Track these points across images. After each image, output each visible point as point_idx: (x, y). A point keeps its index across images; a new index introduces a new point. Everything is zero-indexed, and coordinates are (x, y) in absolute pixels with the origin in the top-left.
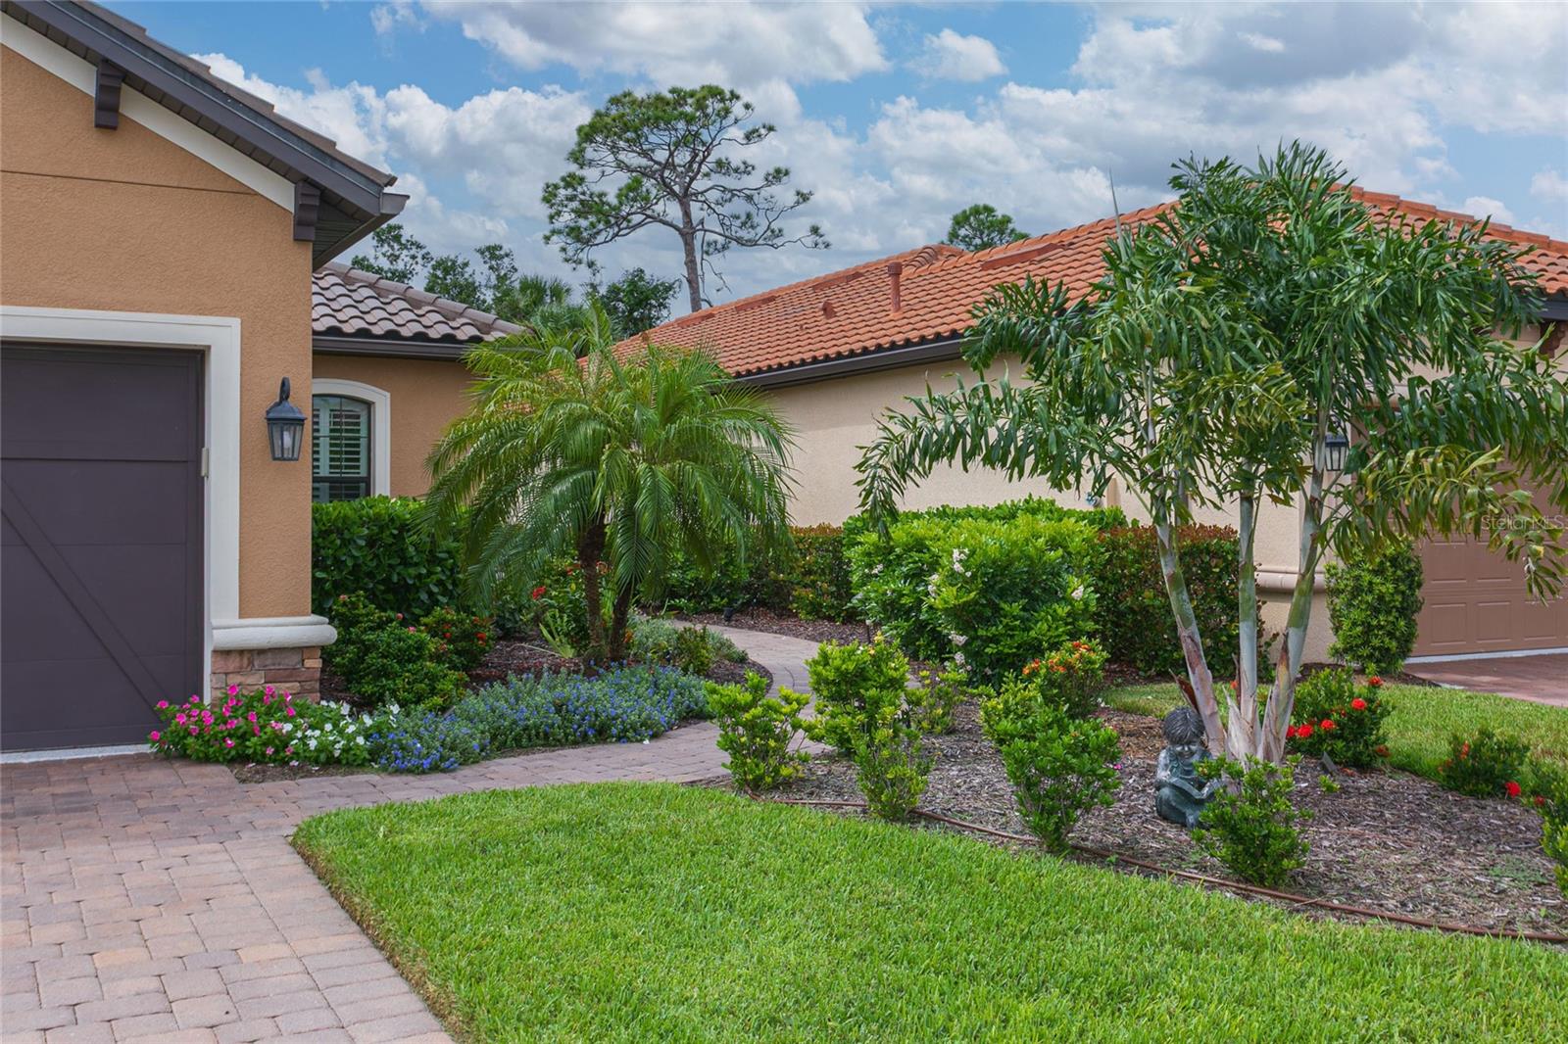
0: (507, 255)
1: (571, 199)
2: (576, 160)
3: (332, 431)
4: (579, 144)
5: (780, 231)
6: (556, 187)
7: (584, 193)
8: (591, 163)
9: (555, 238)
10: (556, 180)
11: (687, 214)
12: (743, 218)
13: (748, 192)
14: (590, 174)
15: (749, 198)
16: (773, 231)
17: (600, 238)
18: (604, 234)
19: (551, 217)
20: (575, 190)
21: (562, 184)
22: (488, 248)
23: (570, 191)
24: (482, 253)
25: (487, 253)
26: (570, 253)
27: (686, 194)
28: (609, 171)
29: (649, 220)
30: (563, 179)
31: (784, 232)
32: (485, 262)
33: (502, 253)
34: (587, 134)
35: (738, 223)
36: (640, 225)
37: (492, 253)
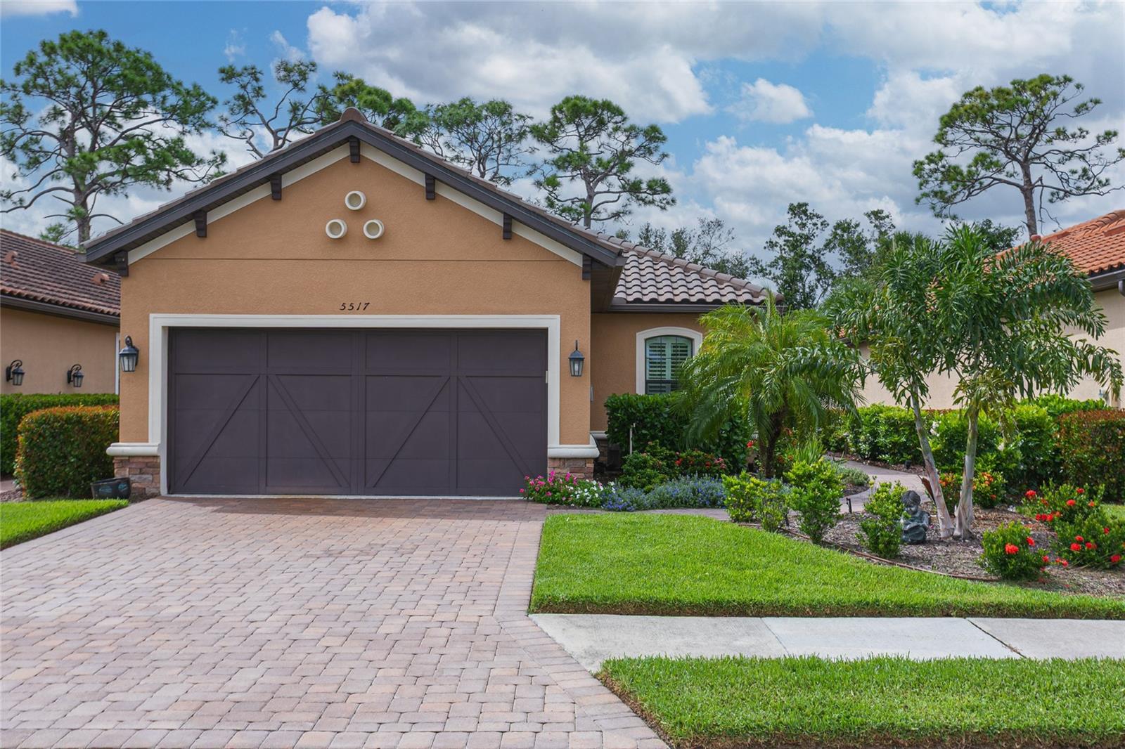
0: (888, 217)
1: (936, 170)
2: (940, 141)
3: (672, 355)
4: (941, 129)
5: (1107, 181)
6: (922, 163)
7: (944, 166)
8: (953, 143)
9: (924, 200)
10: (922, 158)
11: (1027, 175)
12: (1080, 172)
13: (1080, 153)
14: (950, 151)
15: (1082, 157)
16: (1100, 182)
17: (959, 198)
18: (962, 195)
19: (921, 185)
20: (937, 164)
21: (926, 161)
22: (873, 213)
23: (933, 166)
24: (869, 216)
25: (872, 216)
26: (938, 210)
27: (1026, 159)
28: (966, 147)
29: (995, 182)
30: (927, 158)
31: (1111, 182)
32: (871, 222)
33: (884, 215)
34: (949, 121)
35: (1076, 176)
36: (989, 185)
37: (877, 215)
